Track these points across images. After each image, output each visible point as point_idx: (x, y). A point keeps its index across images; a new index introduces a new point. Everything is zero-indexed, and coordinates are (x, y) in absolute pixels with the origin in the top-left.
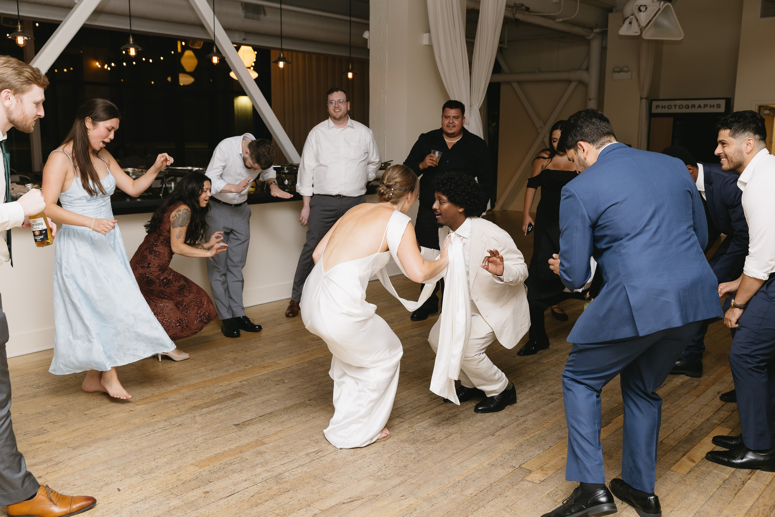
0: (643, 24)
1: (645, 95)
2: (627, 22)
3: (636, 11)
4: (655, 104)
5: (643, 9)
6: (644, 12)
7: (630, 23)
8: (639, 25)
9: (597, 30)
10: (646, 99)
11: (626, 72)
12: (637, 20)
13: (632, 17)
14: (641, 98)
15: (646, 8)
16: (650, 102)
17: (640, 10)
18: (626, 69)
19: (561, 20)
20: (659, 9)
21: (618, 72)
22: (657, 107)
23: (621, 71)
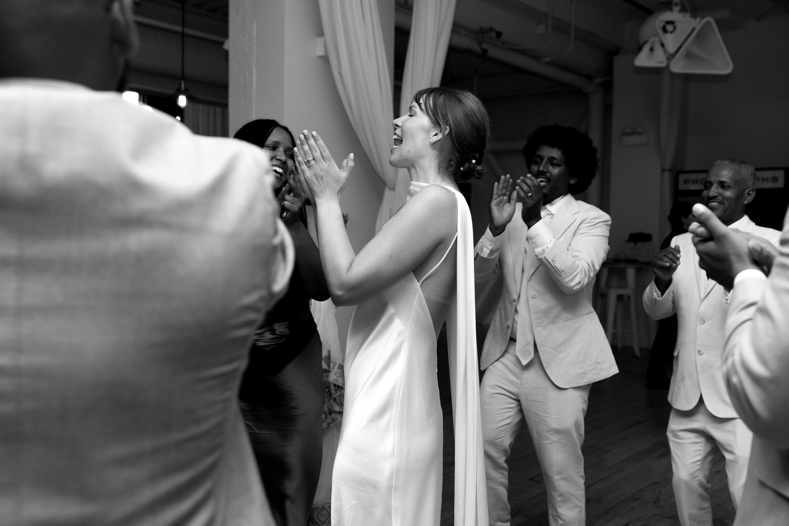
0: (671, 48)
1: (668, 164)
2: (646, 49)
3: (660, 32)
4: (682, 177)
5: (670, 28)
6: (671, 32)
7: (652, 49)
8: (665, 51)
9: (599, 80)
10: (670, 170)
11: (640, 134)
12: (663, 45)
13: (654, 38)
14: (663, 170)
15: (675, 28)
16: (676, 174)
17: (665, 30)
18: (640, 130)
19: (548, 60)
20: (694, 29)
21: (629, 134)
22: (686, 181)
23: (634, 133)
